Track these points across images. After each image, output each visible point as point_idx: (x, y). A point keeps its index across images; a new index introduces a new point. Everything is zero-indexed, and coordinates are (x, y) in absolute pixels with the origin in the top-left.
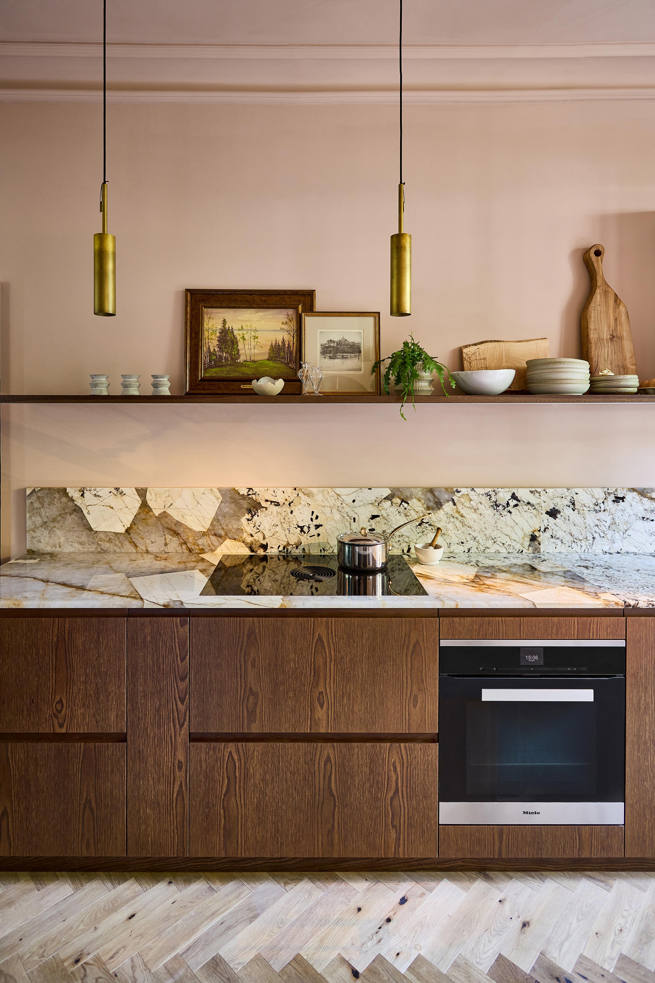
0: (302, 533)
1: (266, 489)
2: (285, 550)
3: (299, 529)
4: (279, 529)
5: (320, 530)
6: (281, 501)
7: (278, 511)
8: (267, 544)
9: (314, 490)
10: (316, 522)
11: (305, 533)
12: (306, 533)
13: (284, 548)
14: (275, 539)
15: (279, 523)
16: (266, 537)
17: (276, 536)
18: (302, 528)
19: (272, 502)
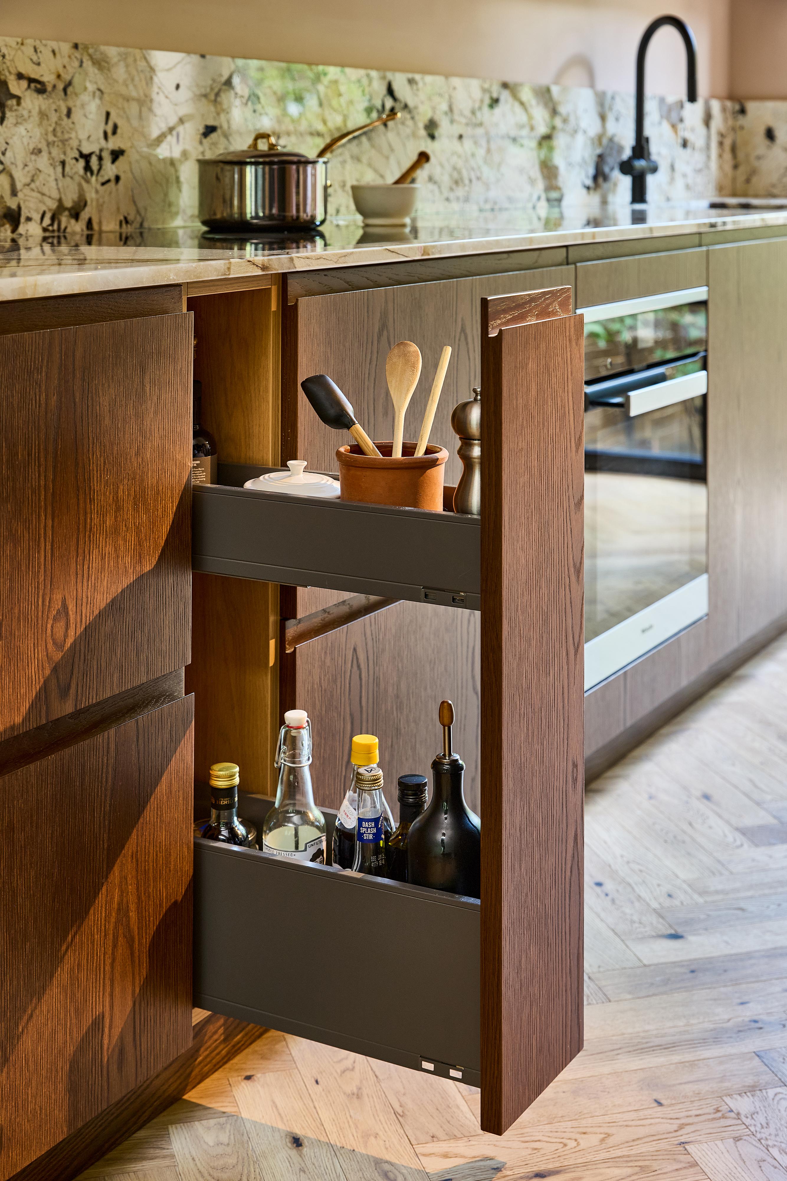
0: (89, 174)
1: (19, 40)
2: (55, 227)
3: (82, 163)
4: (43, 162)
5: (121, 167)
6: (48, 78)
7: (43, 108)
8: (19, 208)
9: (112, 52)
10: (113, 144)
11: (92, 173)
12: (95, 172)
13: (53, 219)
14: (35, 194)
15: (43, 146)
16: (19, 186)
17: (38, 183)
18: (87, 157)
19: (31, 81)
